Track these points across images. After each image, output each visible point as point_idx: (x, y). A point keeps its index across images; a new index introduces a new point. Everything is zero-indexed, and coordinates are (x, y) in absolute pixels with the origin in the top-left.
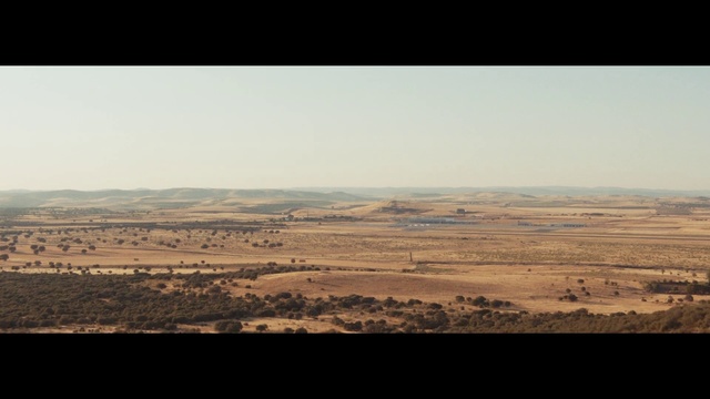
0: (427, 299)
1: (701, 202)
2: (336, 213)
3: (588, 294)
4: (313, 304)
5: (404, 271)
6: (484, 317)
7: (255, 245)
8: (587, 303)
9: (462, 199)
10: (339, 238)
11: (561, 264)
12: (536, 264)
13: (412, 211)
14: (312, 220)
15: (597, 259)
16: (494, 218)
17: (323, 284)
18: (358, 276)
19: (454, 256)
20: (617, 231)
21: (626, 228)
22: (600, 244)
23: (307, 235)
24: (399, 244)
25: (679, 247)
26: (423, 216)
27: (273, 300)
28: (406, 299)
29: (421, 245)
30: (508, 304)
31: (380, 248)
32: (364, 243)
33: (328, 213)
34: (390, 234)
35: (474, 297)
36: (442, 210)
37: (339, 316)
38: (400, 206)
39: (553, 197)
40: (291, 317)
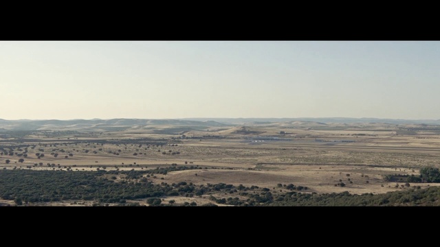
0: (262, 185)
1: (423, 127)
2: (210, 133)
3: (351, 182)
4: (199, 188)
5: (249, 169)
6: (292, 196)
7: (164, 153)
8: (350, 187)
9: (283, 125)
10: (212, 149)
11: (338, 165)
12: (324, 165)
13: (254, 133)
14: (196, 138)
15: (359, 161)
16: (301, 137)
17: (204, 177)
18: (223, 172)
19: (278, 160)
20: (373, 145)
21: (377, 143)
22: (361, 153)
23: (194, 147)
24: (246, 153)
25: (407, 154)
26: (260, 136)
27: (177, 186)
28: (250, 186)
29: (259, 153)
30: (306, 188)
31: (236, 155)
32: (227, 152)
33: (205, 133)
34: (241, 146)
35: (287, 184)
36: (271, 132)
37: (213, 195)
38: (247, 130)
39: (336, 124)
40: (187, 196)
